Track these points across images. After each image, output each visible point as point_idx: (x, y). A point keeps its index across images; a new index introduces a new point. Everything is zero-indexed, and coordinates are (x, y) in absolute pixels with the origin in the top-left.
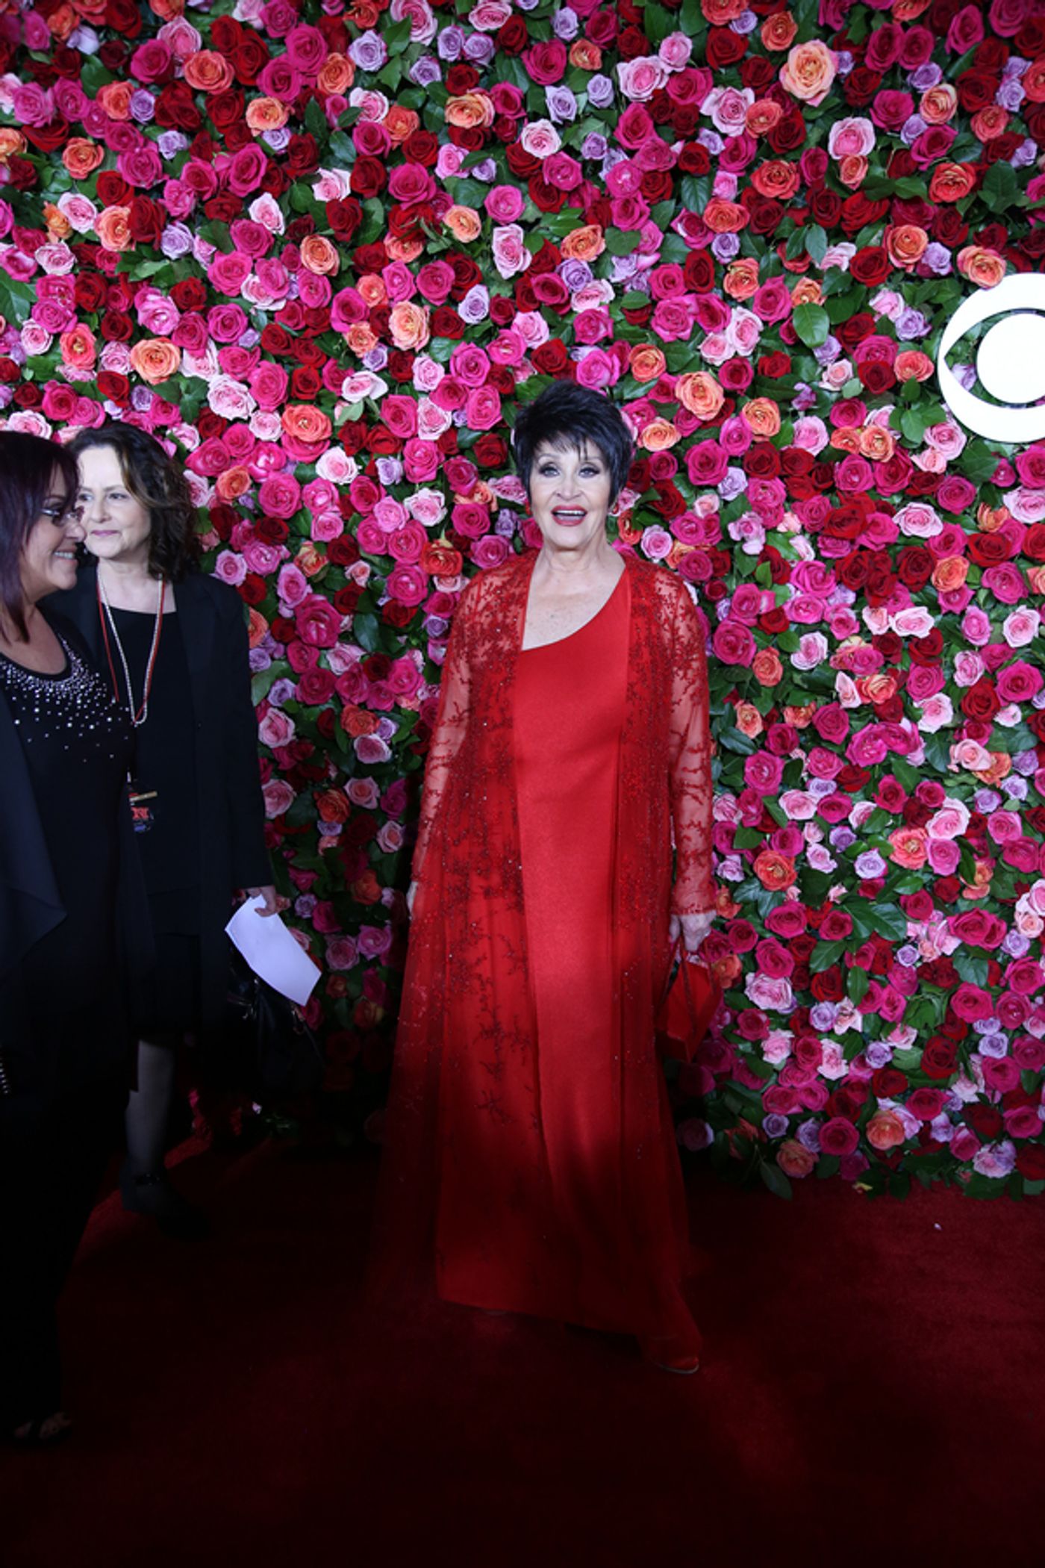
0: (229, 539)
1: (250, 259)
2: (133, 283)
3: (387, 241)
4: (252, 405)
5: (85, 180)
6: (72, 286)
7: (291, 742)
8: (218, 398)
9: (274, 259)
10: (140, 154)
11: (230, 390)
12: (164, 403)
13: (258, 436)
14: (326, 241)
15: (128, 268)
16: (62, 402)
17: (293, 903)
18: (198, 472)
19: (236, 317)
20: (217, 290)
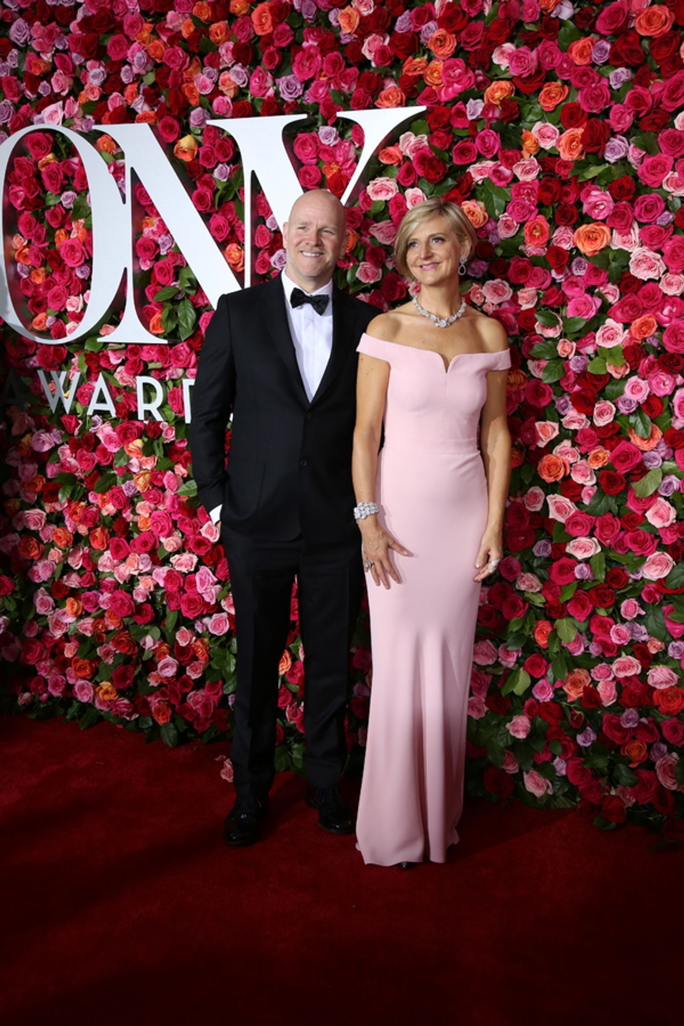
0: (637, 369)
1: (671, 159)
2: (582, 183)
4: (663, 269)
5: (553, 112)
6: (536, 188)
7: (672, 524)
8: (637, 265)
10: (595, 88)
11: (647, 258)
12: (595, 269)
13: (665, 292)
15: (578, 172)
16: (522, 271)
17: (667, 648)
18: (617, 320)
19: (656, 203)
20: (644, 184)
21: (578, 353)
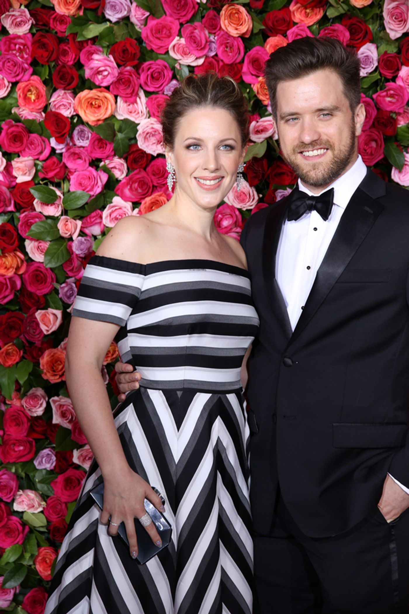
1: (177, 23)
2: (79, 42)
3: (292, 8)
6: (29, 44)
8: (145, 138)
9: (197, 23)
12: (100, 140)
14: (243, 9)
15: (76, 29)
16: (16, 138)
18: (125, 198)
19: (163, 71)
20: (149, 48)
21: (82, 233)
